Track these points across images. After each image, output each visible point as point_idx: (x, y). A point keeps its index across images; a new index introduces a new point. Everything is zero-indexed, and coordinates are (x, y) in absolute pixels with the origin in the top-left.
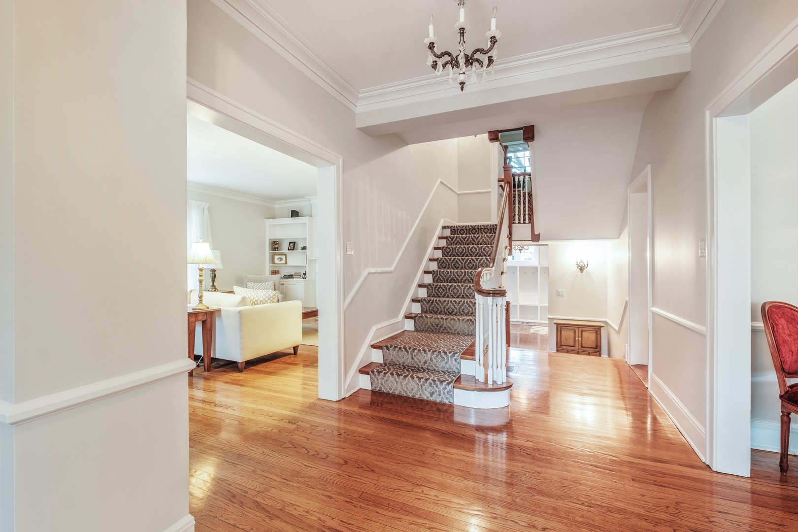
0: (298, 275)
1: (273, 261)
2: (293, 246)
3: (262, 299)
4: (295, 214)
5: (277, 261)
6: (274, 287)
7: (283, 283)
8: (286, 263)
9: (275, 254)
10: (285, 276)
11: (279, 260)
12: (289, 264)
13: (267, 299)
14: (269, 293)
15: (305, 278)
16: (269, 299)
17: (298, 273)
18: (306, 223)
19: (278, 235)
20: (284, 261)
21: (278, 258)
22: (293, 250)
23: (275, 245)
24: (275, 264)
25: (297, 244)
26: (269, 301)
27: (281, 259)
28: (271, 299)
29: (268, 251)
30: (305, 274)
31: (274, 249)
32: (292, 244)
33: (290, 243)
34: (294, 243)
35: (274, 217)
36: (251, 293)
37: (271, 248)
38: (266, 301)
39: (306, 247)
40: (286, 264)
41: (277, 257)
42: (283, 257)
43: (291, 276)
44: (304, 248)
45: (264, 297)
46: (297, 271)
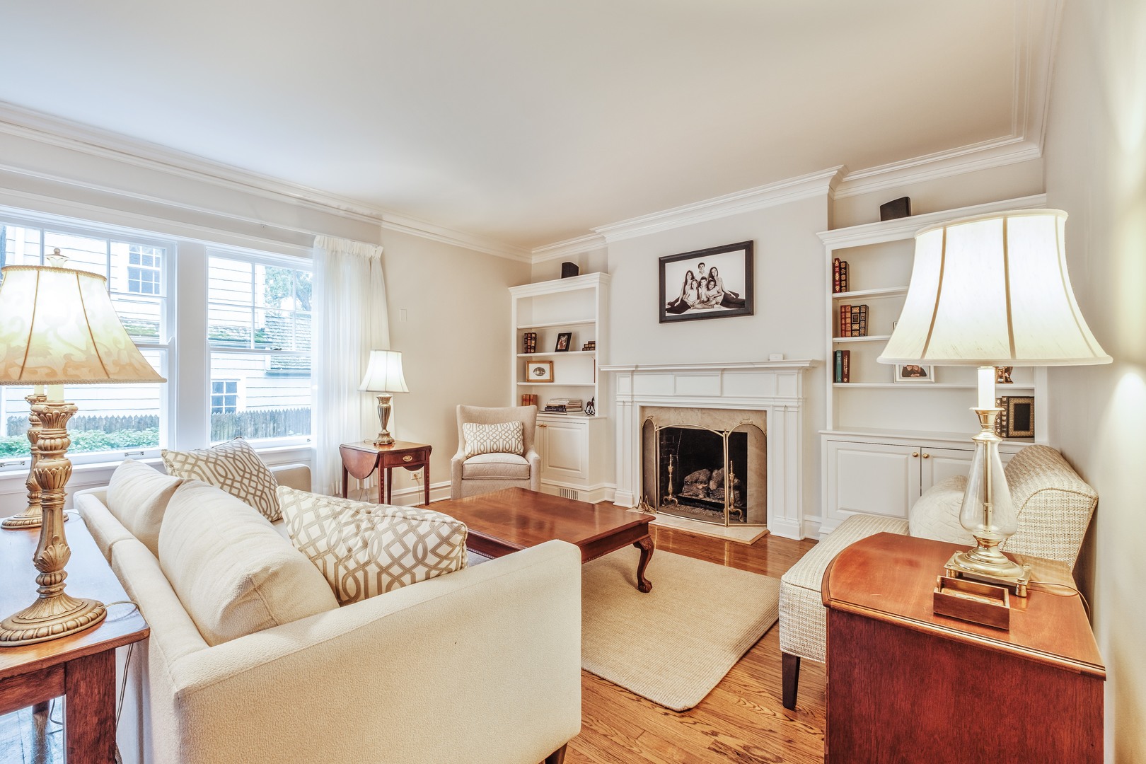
0: (576, 406)
1: (523, 374)
2: (566, 341)
3: (384, 560)
4: (569, 270)
5: (532, 375)
6: (523, 434)
7: (545, 423)
8: (552, 380)
9: (529, 361)
10: (549, 408)
11: (538, 372)
12: (558, 382)
13: (409, 561)
14: (424, 529)
15: (591, 413)
16: (420, 562)
17: (576, 402)
18: (594, 288)
19: (535, 320)
20: (547, 376)
21: (536, 370)
22: (566, 350)
23: (530, 341)
24: (528, 381)
25: (575, 338)
26: (420, 572)
27: (541, 371)
28: (431, 560)
29: (514, 355)
30: (591, 404)
31: (527, 349)
32: (563, 339)
33: (560, 336)
34: (569, 335)
35: (528, 280)
36: (340, 529)
37: (521, 346)
38: (407, 571)
39: (594, 343)
40: (553, 382)
41: (532, 367)
42: (546, 367)
43: (561, 409)
44: (590, 346)
45: (397, 550)
46: (575, 396)
